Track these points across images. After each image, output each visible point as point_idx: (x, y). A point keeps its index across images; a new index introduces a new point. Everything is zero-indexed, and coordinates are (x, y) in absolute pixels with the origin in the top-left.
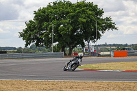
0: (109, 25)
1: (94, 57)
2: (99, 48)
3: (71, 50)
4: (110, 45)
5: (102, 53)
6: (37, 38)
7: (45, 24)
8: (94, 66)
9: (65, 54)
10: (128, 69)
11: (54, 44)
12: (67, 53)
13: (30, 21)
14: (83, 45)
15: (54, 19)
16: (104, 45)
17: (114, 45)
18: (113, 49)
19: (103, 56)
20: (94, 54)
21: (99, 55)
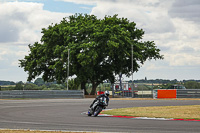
0: (152, 52)
1: (128, 99)
2: (136, 85)
3: (94, 87)
4: (152, 81)
5: (139, 93)
6: (45, 69)
7: (57, 48)
8: (128, 111)
9: (86, 93)
10: (178, 116)
11: (70, 78)
12: (89, 91)
13: (36, 44)
14: (112, 80)
15: (71, 41)
16: (143, 81)
17: (157, 81)
18: (156, 87)
19: (141, 96)
20: (128, 94)
21: (136, 96)
